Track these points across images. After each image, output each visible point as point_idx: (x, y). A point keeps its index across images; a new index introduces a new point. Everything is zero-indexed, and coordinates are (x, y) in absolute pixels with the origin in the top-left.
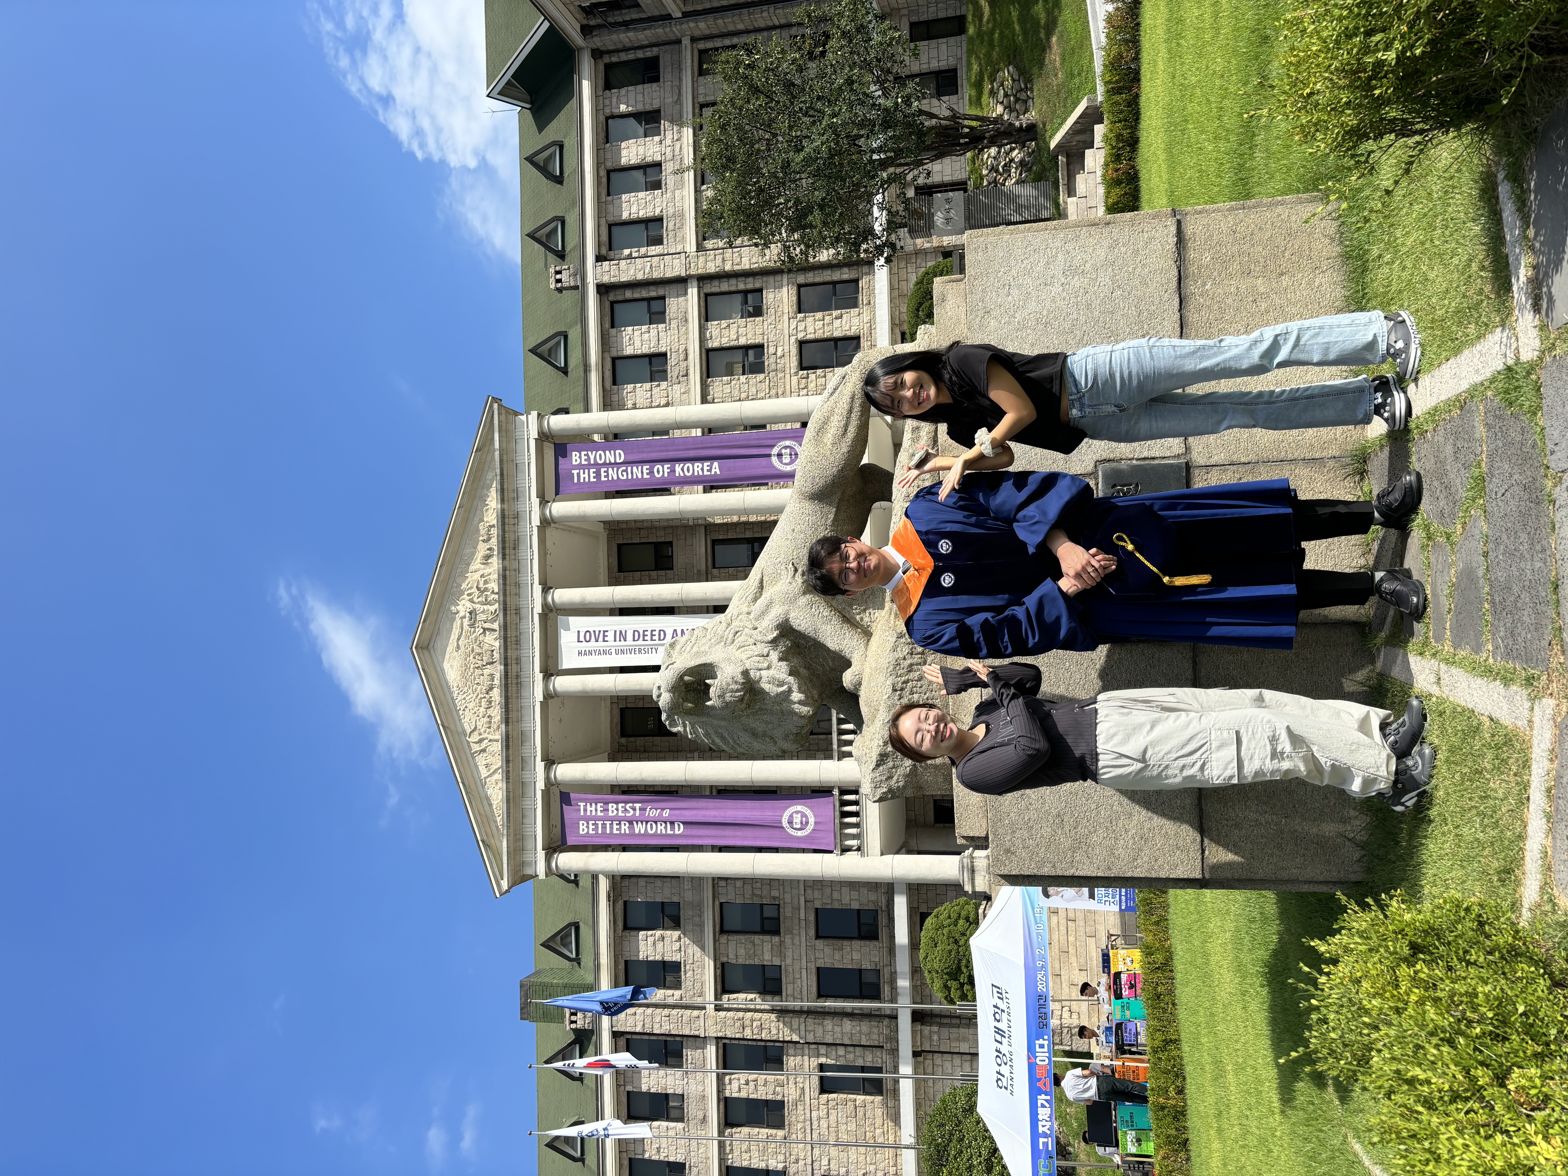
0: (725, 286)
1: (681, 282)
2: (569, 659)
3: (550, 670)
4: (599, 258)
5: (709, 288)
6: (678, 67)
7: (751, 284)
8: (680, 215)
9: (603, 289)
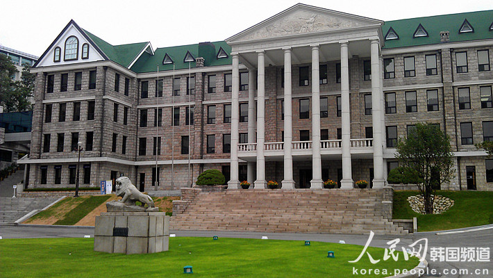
1: (442, 82)
4: (451, 49)
8: (468, 79)
9: (440, 51)
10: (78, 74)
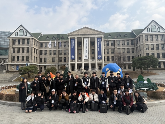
0: (114, 50)
1: (115, 47)
2: (85, 39)
3: (84, 38)
4: (117, 40)
5: (114, 49)
6: (132, 46)
7: (114, 53)
8: (120, 47)
9: (114, 40)
10: (24, 40)
